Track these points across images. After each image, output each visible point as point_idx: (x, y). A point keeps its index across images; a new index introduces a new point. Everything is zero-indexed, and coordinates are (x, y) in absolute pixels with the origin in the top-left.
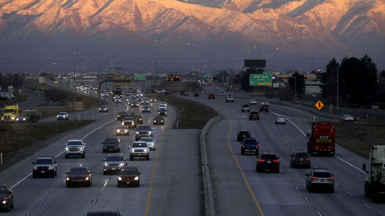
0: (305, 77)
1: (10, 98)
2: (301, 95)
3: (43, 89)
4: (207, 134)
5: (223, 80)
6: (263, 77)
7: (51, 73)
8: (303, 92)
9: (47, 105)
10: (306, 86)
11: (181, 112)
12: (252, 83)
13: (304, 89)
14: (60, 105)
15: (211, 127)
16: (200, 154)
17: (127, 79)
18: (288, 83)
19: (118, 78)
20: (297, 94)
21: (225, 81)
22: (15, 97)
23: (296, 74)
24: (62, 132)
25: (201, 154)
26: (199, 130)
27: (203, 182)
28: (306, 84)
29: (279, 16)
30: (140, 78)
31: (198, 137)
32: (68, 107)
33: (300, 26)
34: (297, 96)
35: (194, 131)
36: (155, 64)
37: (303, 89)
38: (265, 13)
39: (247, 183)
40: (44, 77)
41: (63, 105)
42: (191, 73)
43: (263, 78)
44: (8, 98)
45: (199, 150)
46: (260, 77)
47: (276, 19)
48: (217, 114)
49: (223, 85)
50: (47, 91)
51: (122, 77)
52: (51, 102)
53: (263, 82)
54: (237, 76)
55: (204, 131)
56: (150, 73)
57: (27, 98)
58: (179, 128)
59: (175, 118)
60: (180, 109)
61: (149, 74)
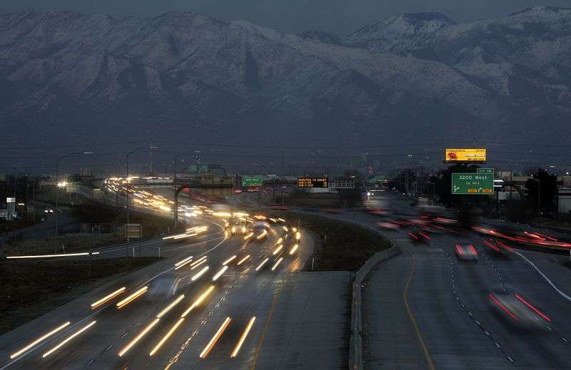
0: (559, 179)
1: (10, 219)
2: (550, 213)
3: (72, 203)
4: (366, 280)
5: (407, 186)
6: (477, 177)
7: (90, 175)
8: (555, 207)
9: (78, 231)
10: (560, 197)
11: (322, 243)
12: (455, 189)
13: (557, 202)
14: (103, 232)
15: (375, 268)
16: (348, 314)
17: (225, 182)
18: (526, 191)
19: (209, 182)
20: (543, 212)
21: (411, 188)
22: (20, 218)
23: (542, 174)
24: (100, 277)
25: (350, 314)
26: (353, 274)
27: (348, 362)
28: (560, 192)
29: (513, 68)
30: (253, 182)
31: (350, 286)
32: (116, 235)
33: (553, 87)
34: (543, 216)
35: (343, 275)
36: (283, 157)
37: (554, 201)
38: (487, 63)
39: (432, 365)
40: (76, 183)
41: (108, 231)
42: (348, 173)
43: (477, 181)
44: (7, 219)
45: (349, 307)
46: (470, 178)
47: (508, 74)
48: (388, 245)
49: (407, 196)
50: (80, 206)
51: (217, 180)
52: (85, 226)
53: (477, 187)
54: (433, 179)
55: (361, 274)
56: (273, 176)
57: (43, 220)
58: (316, 270)
59: (311, 252)
60: (322, 238)
61: (271, 176)
